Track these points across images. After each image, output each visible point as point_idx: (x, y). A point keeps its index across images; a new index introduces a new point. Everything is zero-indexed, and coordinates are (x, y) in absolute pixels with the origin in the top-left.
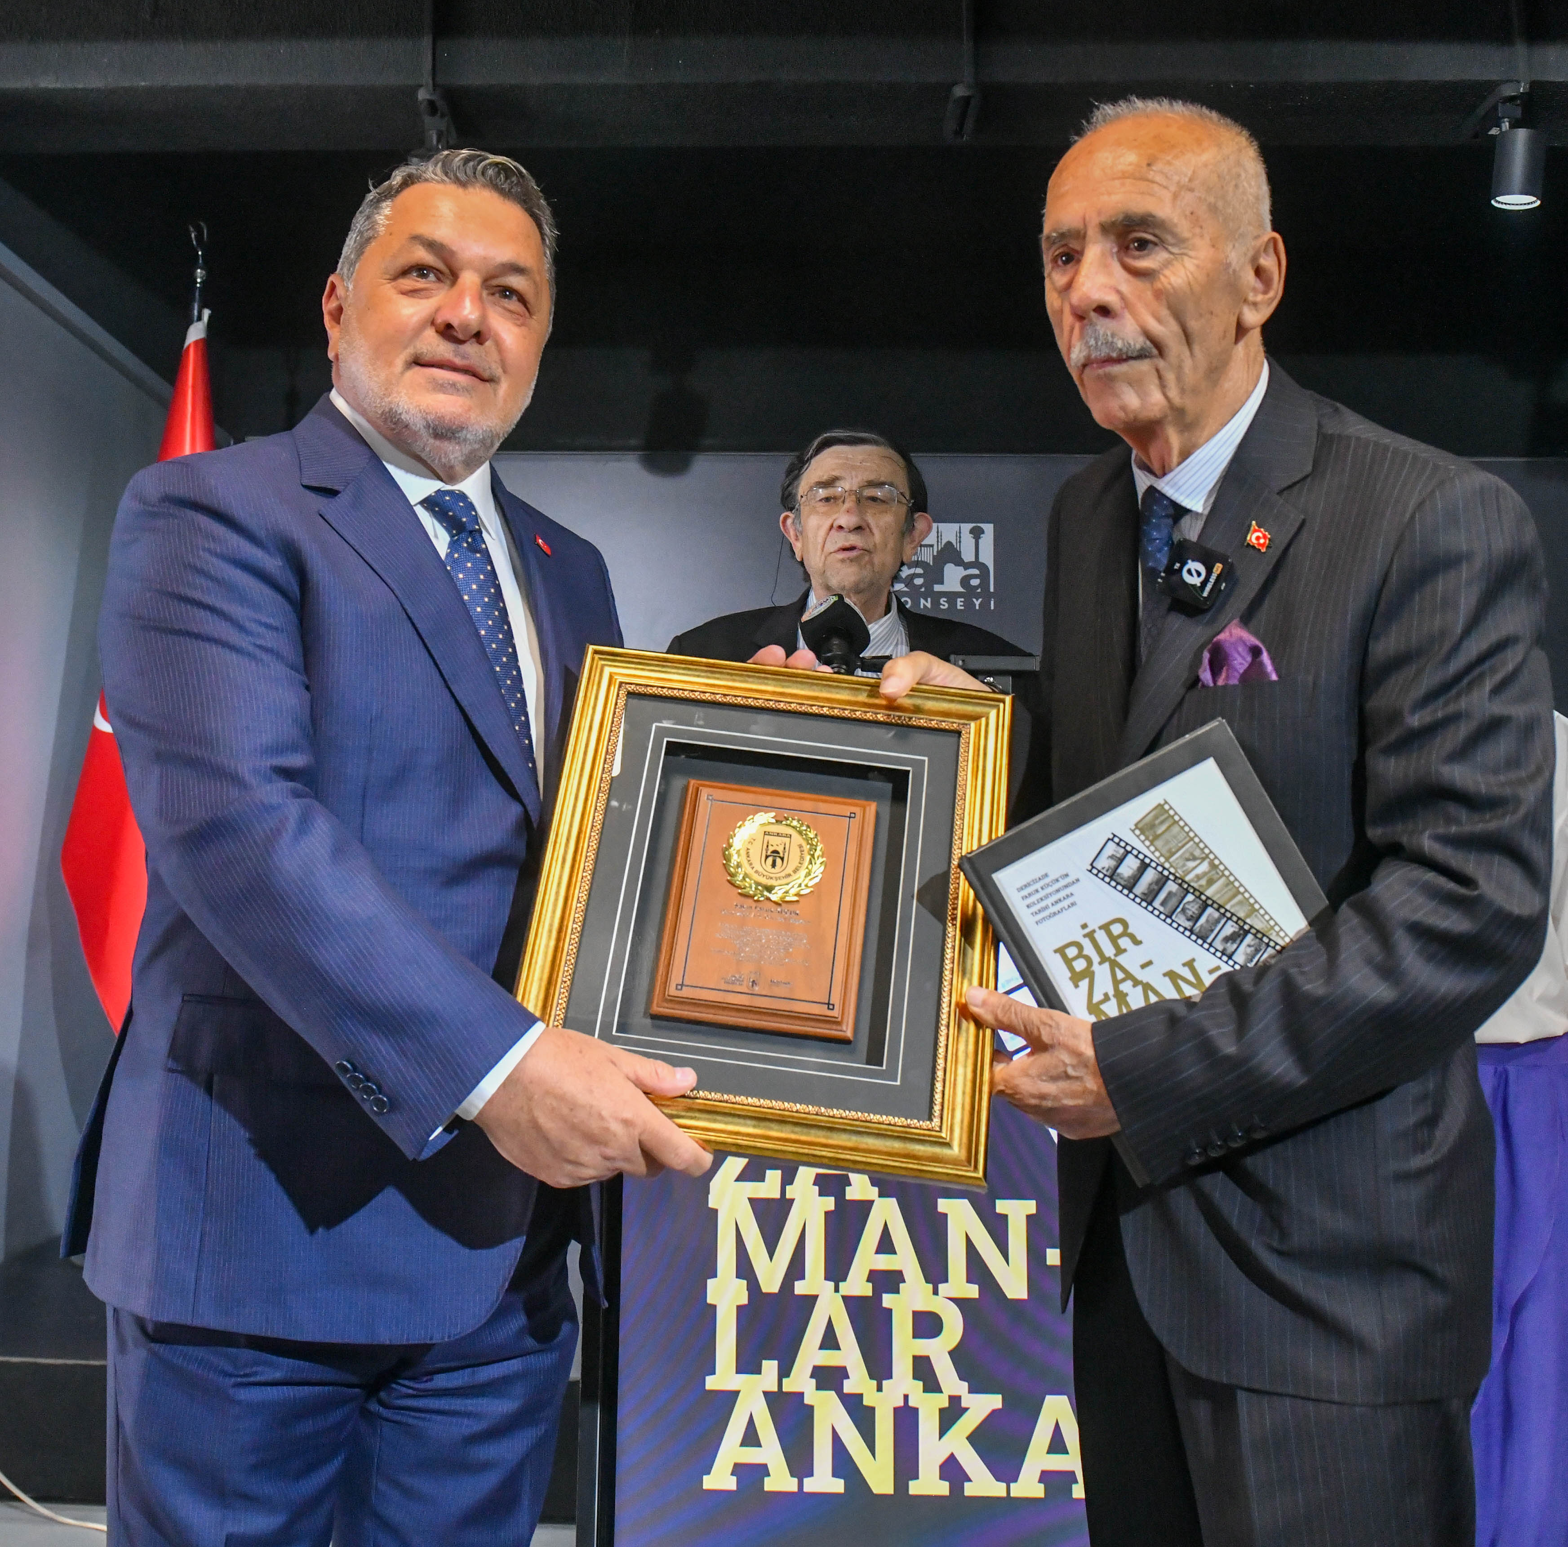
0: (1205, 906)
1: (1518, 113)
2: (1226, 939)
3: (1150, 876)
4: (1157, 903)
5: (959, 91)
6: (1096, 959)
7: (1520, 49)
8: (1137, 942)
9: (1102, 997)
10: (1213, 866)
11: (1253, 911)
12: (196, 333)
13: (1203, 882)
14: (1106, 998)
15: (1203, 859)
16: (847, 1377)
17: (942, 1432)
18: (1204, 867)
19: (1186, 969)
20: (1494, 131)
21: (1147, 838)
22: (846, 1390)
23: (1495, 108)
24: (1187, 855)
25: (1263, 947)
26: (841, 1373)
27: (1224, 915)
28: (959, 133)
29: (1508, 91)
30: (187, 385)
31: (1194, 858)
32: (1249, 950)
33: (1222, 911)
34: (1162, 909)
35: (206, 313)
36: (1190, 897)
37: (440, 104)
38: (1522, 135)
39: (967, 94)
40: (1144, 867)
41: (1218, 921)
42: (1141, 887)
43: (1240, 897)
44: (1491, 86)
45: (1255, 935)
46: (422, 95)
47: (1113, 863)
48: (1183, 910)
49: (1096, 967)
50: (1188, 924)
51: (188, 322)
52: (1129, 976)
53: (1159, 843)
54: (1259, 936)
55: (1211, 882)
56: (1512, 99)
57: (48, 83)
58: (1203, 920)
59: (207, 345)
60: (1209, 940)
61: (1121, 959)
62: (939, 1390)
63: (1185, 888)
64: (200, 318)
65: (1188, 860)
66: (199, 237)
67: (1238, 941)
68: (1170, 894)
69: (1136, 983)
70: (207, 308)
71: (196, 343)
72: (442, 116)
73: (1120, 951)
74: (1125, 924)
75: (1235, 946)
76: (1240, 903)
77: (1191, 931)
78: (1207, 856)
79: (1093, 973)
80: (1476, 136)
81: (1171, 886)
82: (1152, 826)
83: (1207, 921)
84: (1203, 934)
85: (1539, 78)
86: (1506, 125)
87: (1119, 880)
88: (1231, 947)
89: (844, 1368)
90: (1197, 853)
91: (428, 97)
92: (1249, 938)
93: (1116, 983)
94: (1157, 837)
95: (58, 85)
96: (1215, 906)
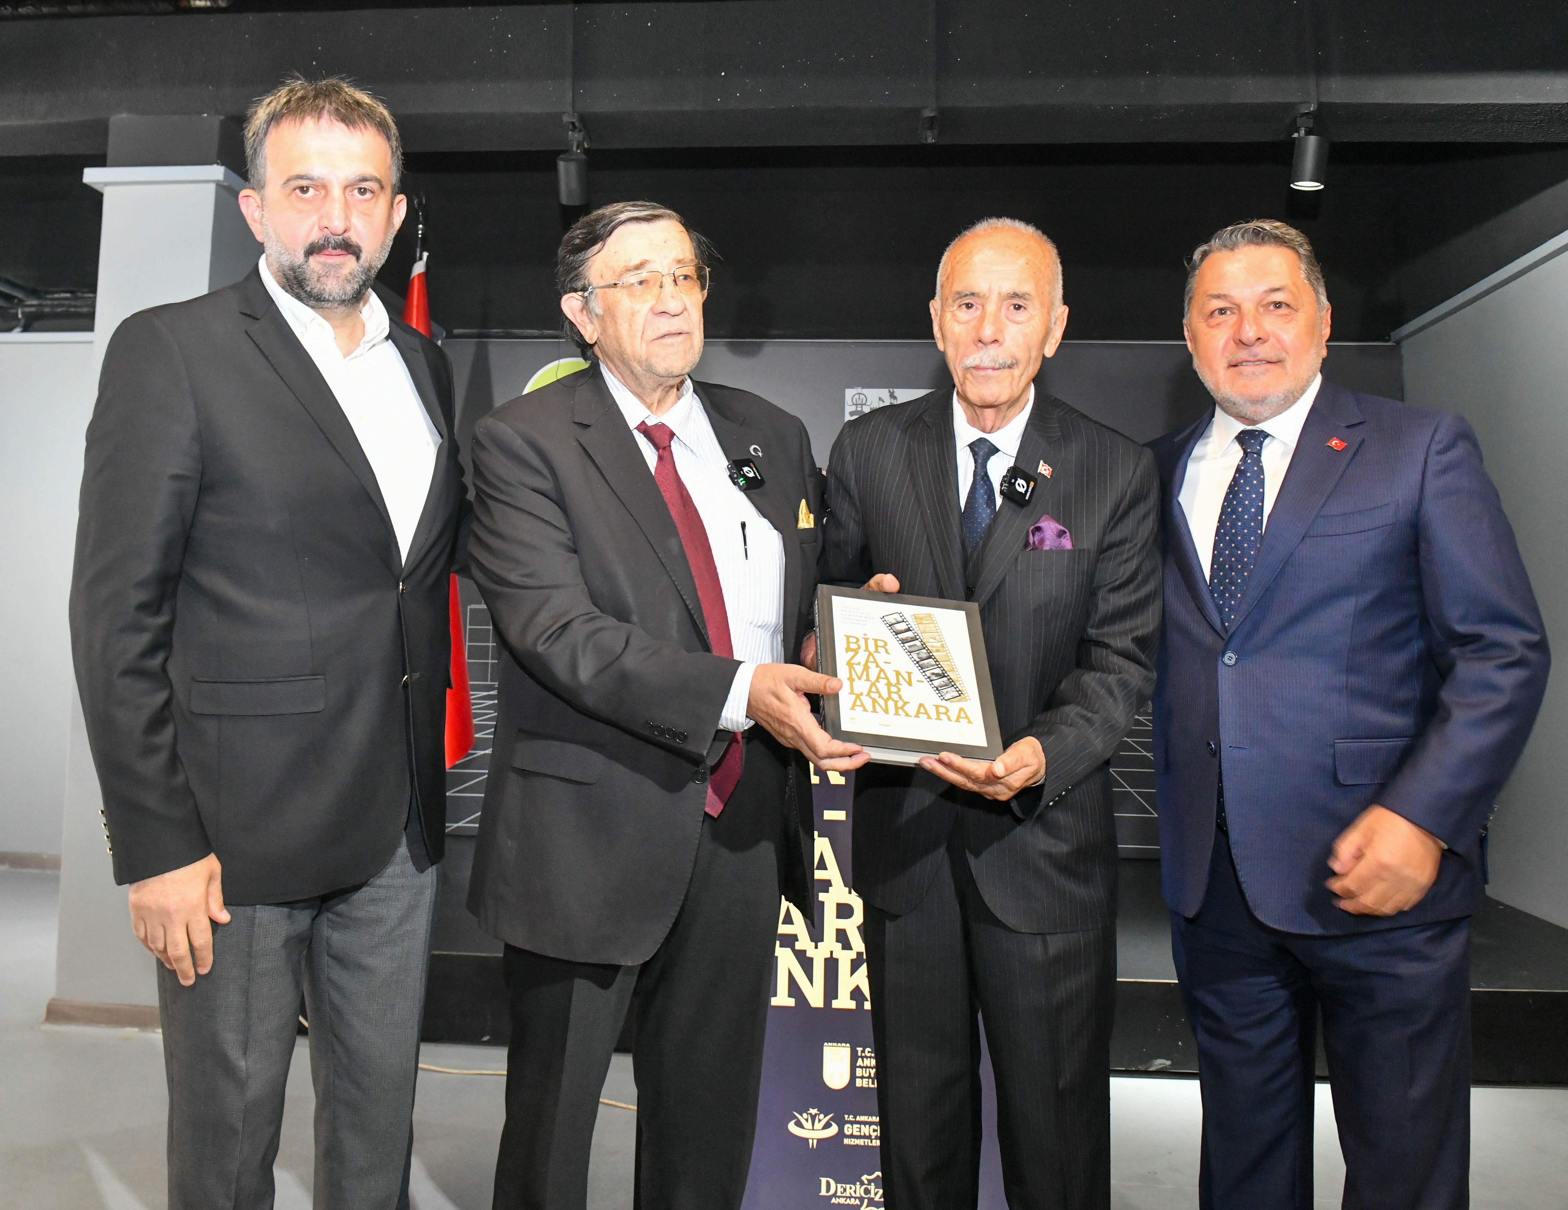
0: (930, 657)
2: (933, 674)
3: (909, 634)
4: (907, 645)
6: (863, 647)
8: (887, 652)
9: (857, 663)
10: (942, 646)
11: (953, 670)
13: (934, 649)
14: (859, 664)
15: (939, 642)
16: (797, 940)
17: (852, 973)
18: (939, 644)
19: (907, 674)
21: (916, 621)
22: (797, 948)
24: (932, 636)
25: (950, 685)
26: (794, 938)
27: (937, 665)
31: (935, 639)
32: (942, 683)
33: (937, 663)
34: (908, 648)
36: (924, 651)
40: (908, 630)
41: (933, 666)
42: (902, 636)
43: (949, 663)
45: (949, 679)
47: (894, 621)
48: (918, 654)
49: (861, 651)
50: (918, 660)
52: (875, 661)
53: (920, 626)
54: (951, 680)
55: (938, 651)
58: (925, 662)
60: (924, 670)
61: (875, 655)
62: (850, 948)
63: (924, 646)
65: (932, 638)
67: (939, 677)
68: (915, 645)
69: (877, 666)
73: (877, 651)
74: (886, 644)
75: (936, 678)
76: (948, 665)
77: (917, 663)
78: (941, 642)
79: (858, 652)
81: (917, 643)
82: (921, 619)
83: (928, 663)
84: (923, 666)
87: (893, 628)
88: (933, 677)
89: (796, 935)
90: (938, 638)
92: (945, 679)
93: (867, 661)
94: (921, 623)
96: (935, 660)
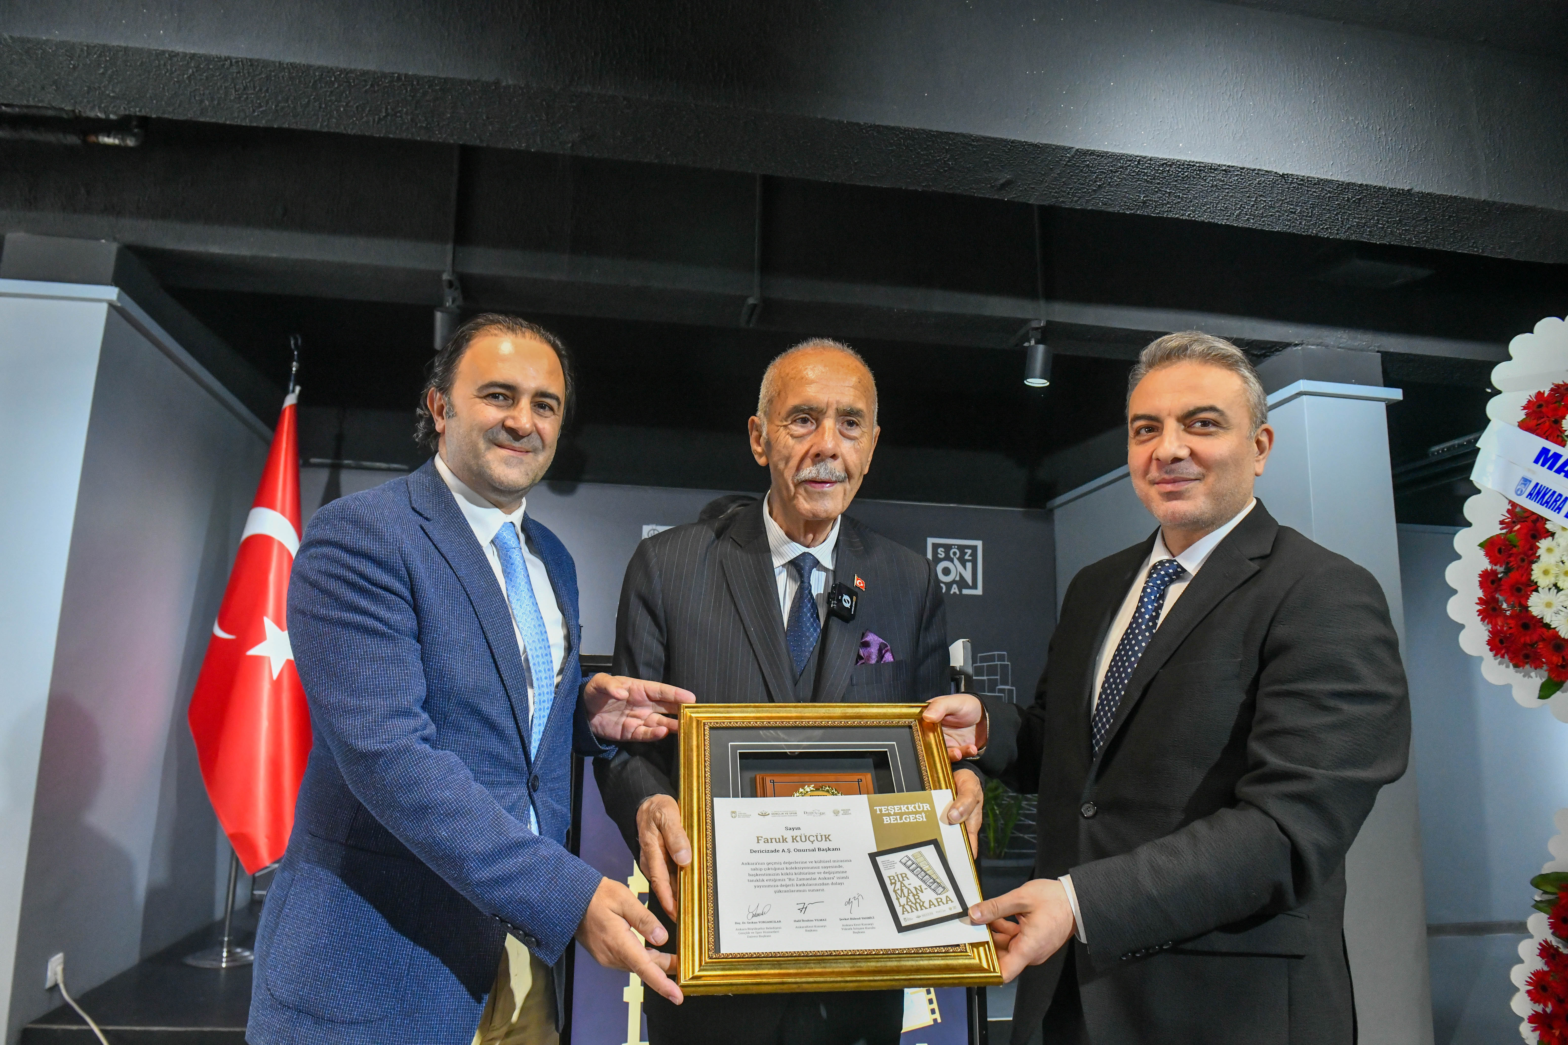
1: (1039, 337)
5: (751, 301)
7: (1042, 303)
12: (291, 400)
20: (1026, 344)
23: (1028, 332)
28: (748, 322)
29: (1035, 324)
30: (282, 431)
35: (298, 389)
37: (456, 283)
38: (1041, 348)
39: (755, 302)
44: (1025, 322)
46: (445, 277)
51: (286, 392)
56: (1037, 329)
57: (215, 249)
59: (297, 407)
64: (293, 391)
66: (296, 344)
70: (300, 386)
71: (291, 406)
72: (456, 289)
80: (1017, 345)
85: (1050, 319)
86: (1033, 342)
91: (449, 278)
95: (221, 252)
